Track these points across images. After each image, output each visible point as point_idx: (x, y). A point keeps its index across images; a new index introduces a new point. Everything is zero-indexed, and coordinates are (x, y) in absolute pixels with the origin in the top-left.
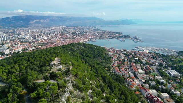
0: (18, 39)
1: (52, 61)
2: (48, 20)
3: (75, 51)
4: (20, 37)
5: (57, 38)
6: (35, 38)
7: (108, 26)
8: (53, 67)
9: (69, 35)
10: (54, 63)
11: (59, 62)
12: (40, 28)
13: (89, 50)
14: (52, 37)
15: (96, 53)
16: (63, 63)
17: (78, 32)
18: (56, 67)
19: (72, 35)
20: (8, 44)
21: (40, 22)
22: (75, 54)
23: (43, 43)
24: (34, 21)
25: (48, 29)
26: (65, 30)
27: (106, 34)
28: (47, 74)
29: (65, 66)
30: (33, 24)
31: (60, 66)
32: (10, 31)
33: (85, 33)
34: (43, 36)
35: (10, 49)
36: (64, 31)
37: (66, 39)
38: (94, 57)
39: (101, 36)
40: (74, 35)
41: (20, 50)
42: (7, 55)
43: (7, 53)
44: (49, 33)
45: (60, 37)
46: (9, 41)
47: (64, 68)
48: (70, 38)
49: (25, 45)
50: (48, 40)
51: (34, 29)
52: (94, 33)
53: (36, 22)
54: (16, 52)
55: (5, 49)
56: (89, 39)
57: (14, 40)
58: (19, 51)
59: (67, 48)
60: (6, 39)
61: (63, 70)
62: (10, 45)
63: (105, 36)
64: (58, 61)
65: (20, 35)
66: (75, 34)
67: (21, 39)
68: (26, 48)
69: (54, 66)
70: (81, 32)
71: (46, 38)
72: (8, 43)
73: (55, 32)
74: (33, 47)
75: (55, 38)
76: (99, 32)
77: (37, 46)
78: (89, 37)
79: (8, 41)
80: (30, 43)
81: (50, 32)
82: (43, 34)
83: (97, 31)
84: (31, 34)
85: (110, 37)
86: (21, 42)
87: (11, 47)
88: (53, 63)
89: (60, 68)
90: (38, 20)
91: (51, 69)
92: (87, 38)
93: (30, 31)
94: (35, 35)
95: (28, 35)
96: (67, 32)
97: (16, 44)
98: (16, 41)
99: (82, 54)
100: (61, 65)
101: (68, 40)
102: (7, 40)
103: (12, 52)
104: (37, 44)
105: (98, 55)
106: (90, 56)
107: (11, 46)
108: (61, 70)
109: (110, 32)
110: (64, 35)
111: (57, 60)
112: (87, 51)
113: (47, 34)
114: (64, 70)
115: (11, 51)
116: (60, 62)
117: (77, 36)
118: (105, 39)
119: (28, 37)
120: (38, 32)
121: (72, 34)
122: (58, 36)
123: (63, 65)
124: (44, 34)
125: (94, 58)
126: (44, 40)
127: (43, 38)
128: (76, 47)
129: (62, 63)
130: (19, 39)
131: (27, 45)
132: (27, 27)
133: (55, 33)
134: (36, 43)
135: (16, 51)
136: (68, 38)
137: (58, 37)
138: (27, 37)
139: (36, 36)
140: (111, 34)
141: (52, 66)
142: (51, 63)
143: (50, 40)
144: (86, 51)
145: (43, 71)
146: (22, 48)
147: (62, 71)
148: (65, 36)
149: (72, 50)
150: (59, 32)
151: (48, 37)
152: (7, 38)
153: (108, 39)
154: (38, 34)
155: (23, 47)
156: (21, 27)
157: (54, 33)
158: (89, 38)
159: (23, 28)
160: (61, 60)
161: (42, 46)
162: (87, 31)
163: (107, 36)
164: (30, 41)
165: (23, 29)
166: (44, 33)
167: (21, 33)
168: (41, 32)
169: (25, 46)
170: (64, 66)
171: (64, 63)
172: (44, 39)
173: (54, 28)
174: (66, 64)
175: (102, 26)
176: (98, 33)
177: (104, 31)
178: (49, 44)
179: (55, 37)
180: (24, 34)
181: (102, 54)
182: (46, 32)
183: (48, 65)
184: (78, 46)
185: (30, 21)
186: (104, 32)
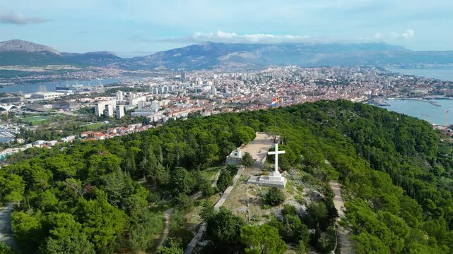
0: (187, 92)
1: (238, 142)
2: (257, 52)
3: (330, 124)
4: (193, 87)
5: (275, 92)
6: (224, 92)
7: (423, 67)
8: (237, 177)
9: (308, 86)
10: (246, 156)
11: (273, 149)
12: (239, 71)
13: (378, 126)
14: (263, 90)
15: (405, 137)
16: (295, 157)
17: (331, 78)
18: (253, 179)
19: (315, 87)
20: (164, 100)
21: (240, 57)
22: (331, 132)
23: (239, 103)
24: (228, 56)
25: (257, 72)
26: (296, 74)
27: (422, 86)
28: (194, 217)
29: (304, 180)
30: (225, 63)
31: (278, 178)
32: (177, 76)
33: (352, 80)
34: (241, 88)
35: (164, 111)
36: (293, 76)
37: (299, 94)
38: (399, 149)
39: (404, 91)
40: (321, 86)
41: (185, 114)
42: (155, 123)
43: (156, 120)
44: (257, 81)
45: (282, 89)
46: (169, 95)
47: (300, 189)
48: (309, 94)
49: (198, 104)
50: (253, 96)
51: (225, 72)
52: (382, 83)
53: (232, 59)
54: (175, 119)
55: (155, 111)
56: (366, 98)
57: (179, 93)
58: (182, 117)
59: (302, 112)
60: (163, 91)
61: (290, 201)
62: (167, 102)
63: (418, 91)
64: (269, 146)
65: (193, 84)
66: (322, 83)
67: (193, 92)
68: (199, 111)
69: (242, 171)
70: (340, 79)
71: (247, 92)
72: (166, 99)
73: (271, 78)
74: (215, 110)
75: (271, 92)
76: (396, 79)
77: (224, 107)
78: (367, 93)
79: (166, 96)
80: (211, 101)
81: (260, 79)
82: (242, 83)
83: (391, 78)
84: (215, 83)
85: (438, 93)
86: (191, 99)
87: (169, 107)
88: (240, 153)
89: (275, 189)
90: (235, 54)
91: (223, 184)
92: (358, 93)
93: (215, 76)
94: (226, 85)
95: (211, 83)
96: (302, 78)
97: (181, 101)
98: (182, 95)
99: (352, 136)
100: (282, 170)
101: (305, 97)
102: (165, 93)
103: (167, 119)
104: (226, 103)
105: (412, 143)
106: (383, 145)
107: (170, 105)
108: (277, 203)
109: (435, 81)
110: (295, 85)
111: (262, 142)
112: (372, 127)
113: (253, 83)
114: (297, 206)
115: (164, 116)
116: (277, 153)
117: (331, 88)
118: (420, 99)
119: (210, 88)
120: (233, 78)
121: (315, 82)
122: (278, 88)
123: (292, 170)
124: (245, 82)
125: (399, 154)
126: (243, 96)
127: (242, 91)
128: (332, 113)
129: (288, 156)
130: (190, 91)
131: (201, 105)
132: (211, 69)
133: (271, 81)
134: (224, 101)
135: (177, 115)
136: (304, 93)
137: (277, 91)
138: (207, 89)
139: (227, 87)
140: (439, 87)
141: (234, 171)
142: (232, 154)
143: (258, 95)
144: (369, 128)
145: (181, 190)
146: (189, 110)
147: (284, 212)
148: (297, 89)
149: (320, 120)
150: (282, 79)
151: (255, 89)
152: (166, 88)
153: (428, 99)
154: (231, 82)
155: (194, 109)
156: (199, 68)
157: (269, 81)
158: (366, 95)
159: (203, 71)
160: (284, 143)
161: (236, 108)
162: (357, 76)
163: (426, 92)
164: (211, 97)
165: (204, 73)
166: (245, 79)
167: (197, 80)
168: (240, 78)
169: (197, 107)
170: (298, 174)
171: (296, 162)
172: (242, 94)
173: (270, 69)
174: (308, 165)
175: (402, 67)
176: (394, 83)
177: (412, 78)
178: (254, 105)
179: (270, 89)
180: (201, 83)
181: (429, 144)
182: (251, 79)
183: (217, 158)
184: (340, 109)
185: (218, 56)
186: (412, 80)
